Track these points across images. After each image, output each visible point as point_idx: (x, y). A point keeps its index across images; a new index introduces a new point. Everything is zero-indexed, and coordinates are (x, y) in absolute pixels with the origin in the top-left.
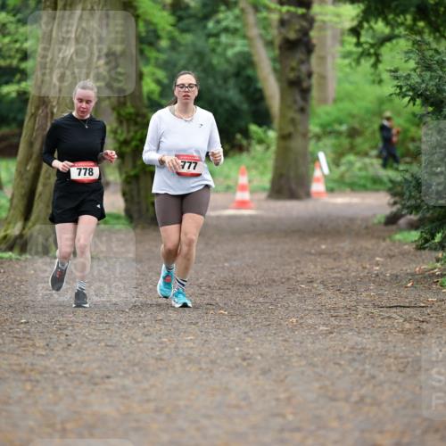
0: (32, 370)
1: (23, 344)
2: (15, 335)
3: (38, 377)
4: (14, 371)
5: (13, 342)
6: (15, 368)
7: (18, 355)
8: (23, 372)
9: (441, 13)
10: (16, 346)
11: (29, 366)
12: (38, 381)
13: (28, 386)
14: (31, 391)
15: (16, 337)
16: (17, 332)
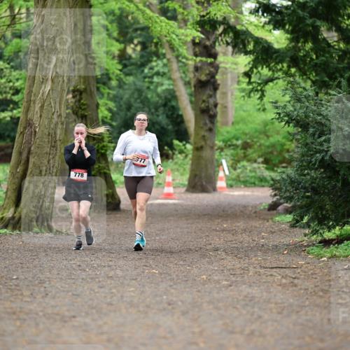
0: (20, 312)
1: (14, 294)
2: (9, 287)
3: (25, 317)
4: (8, 313)
5: (7, 292)
6: (9, 310)
7: (11, 301)
8: (14, 313)
10: (9, 295)
11: (18, 310)
12: (25, 320)
13: (18, 323)
14: (20, 327)
15: (10, 289)
16: (11, 286)
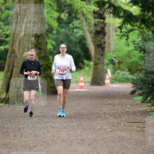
0: (9, 144)
1: (6, 135)
2: (3, 132)
3: (11, 146)
4: (3, 145)
5: (3, 134)
6: (3, 143)
7: (4, 139)
8: (6, 145)
9: (150, 22)
10: (3, 136)
11: (8, 143)
12: (11, 148)
13: (8, 150)
14: (9, 151)
15: (4, 133)
16: (4, 131)
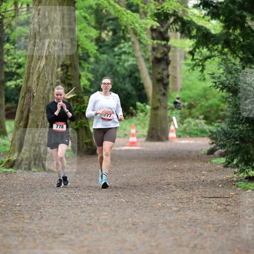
0: (22, 231)
1: (18, 217)
2: (14, 212)
3: (26, 234)
4: (13, 231)
5: (12, 216)
6: (14, 229)
7: (15, 223)
8: (18, 231)
10: (14, 218)
11: (21, 229)
12: (25, 236)
13: (21, 239)
14: (22, 241)
16: (15, 211)
